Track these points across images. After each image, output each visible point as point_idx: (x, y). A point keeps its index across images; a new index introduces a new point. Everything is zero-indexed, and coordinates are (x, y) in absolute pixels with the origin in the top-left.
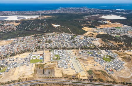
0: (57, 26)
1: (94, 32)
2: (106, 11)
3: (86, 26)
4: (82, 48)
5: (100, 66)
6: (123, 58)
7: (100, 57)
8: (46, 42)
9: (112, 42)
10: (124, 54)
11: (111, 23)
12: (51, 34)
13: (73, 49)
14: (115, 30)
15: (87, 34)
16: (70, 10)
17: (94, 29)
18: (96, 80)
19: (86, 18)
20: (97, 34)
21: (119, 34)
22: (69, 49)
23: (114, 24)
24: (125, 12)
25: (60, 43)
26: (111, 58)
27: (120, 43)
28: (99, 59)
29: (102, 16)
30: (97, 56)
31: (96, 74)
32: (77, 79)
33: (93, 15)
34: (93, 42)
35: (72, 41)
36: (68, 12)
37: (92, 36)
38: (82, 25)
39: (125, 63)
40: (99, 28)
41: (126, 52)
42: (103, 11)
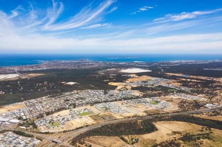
0: (72, 83)
1: (126, 86)
2: (121, 63)
3: (110, 81)
4: (125, 99)
5: (152, 108)
6: (167, 101)
7: (147, 102)
8: (77, 99)
9: (151, 92)
10: (166, 98)
11: (137, 76)
12: (72, 93)
13: (116, 100)
14: (147, 82)
15: (118, 88)
16: (65, 64)
17: (124, 84)
18: (154, 114)
19: (101, 73)
20: (130, 87)
21: (153, 85)
22: (111, 101)
23: (142, 77)
24: (147, 65)
25: (96, 99)
26: (157, 102)
27: (159, 92)
28: (147, 104)
29: (121, 69)
30: (144, 102)
31: (152, 112)
32: (139, 116)
33: (108, 70)
34: (132, 94)
35: (107, 95)
36: (65, 67)
37: (127, 90)
38: (105, 81)
39: (170, 103)
40: (127, 82)
41: (167, 97)
42: (118, 64)
